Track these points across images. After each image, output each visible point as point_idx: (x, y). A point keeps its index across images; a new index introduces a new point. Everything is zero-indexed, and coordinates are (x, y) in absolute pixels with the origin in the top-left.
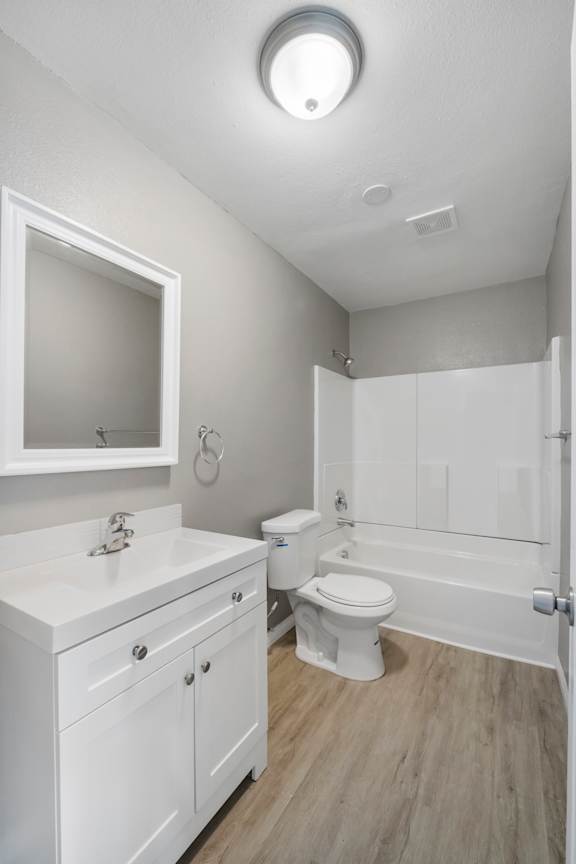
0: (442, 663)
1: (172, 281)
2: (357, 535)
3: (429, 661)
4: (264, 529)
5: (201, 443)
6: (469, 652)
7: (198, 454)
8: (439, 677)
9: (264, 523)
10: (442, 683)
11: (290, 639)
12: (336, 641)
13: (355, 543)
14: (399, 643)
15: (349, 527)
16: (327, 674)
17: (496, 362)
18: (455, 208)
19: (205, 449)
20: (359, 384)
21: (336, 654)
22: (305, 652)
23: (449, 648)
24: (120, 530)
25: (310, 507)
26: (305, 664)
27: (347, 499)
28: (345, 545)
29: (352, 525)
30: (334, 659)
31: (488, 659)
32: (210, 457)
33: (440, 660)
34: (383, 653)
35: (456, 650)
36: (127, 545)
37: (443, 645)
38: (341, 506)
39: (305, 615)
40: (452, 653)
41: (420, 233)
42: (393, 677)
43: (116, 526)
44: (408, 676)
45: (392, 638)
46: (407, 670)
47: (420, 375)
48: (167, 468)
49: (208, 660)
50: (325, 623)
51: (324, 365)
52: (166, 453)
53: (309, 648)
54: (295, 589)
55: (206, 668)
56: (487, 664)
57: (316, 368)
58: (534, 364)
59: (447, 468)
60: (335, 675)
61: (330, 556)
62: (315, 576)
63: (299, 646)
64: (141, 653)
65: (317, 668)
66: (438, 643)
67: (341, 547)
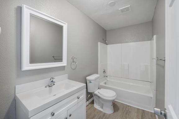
0: (128, 110)
1: (65, 25)
2: (108, 79)
3: (124, 110)
4: (87, 79)
5: (72, 60)
6: (133, 107)
7: (71, 63)
8: (127, 113)
9: (87, 77)
10: (127, 115)
11: (93, 102)
12: (103, 104)
13: (108, 80)
14: (117, 104)
15: (106, 77)
16: (101, 112)
17: (140, 41)
18: (130, 6)
19: (73, 62)
20: (108, 46)
21: (103, 107)
22: (96, 106)
23: (129, 106)
24: (52, 81)
25: (97, 73)
26: (96, 109)
27: (106, 71)
28: (105, 81)
29: (107, 77)
30: (102, 108)
31: (138, 109)
32: (74, 63)
33: (127, 109)
34: (113, 107)
35: (131, 106)
36: (54, 85)
37: (127, 105)
38: (105, 73)
39: (96, 98)
40: (129, 107)
41: (122, 12)
42: (116, 113)
43: (51, 81)
44: (119, 113)
45: (116, 103)
46: (119, 111)
47: (122, 44)
48: (64, 66)
49: (71, 113)
50: (100, 100)
51: (101, 42)
52: (64, 63)
53: (97, 105)
54: (94, 92)
55: (70, 116)
56: (138, 111)
57: (99, 43)
58: (149, 41)
59: (128, 65)
60: (102, 112)
61: (102, 84)
62: (98, 89)
63: (95, 104)
64: (53, 115)
65: (98, 110)
66: (126, 105)
67: (104, 82)
